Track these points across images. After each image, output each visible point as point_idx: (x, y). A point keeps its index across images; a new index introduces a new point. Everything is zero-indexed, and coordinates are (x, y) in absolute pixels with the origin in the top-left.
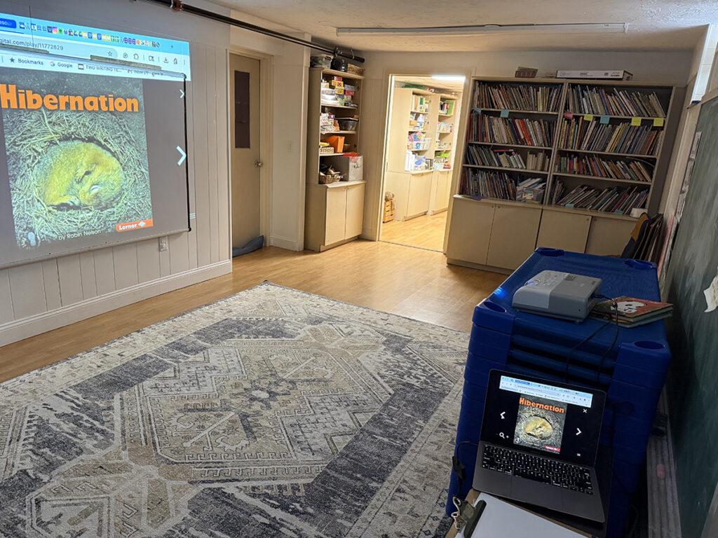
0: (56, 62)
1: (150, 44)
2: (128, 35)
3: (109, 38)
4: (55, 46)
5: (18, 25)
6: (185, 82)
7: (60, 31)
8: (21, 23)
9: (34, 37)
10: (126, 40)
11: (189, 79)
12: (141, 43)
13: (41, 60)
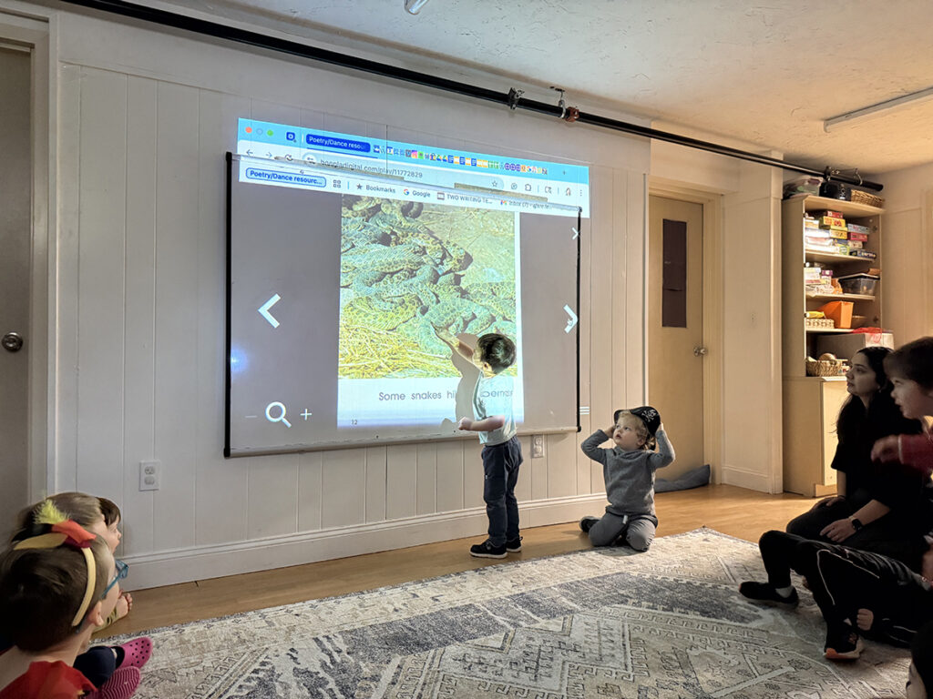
0: (411, 190)
1: (539, 170)
2: (511, 160)
3: (486, 164)
4: (413, 173)
5: (372, 148)
6: (579, 218)
7: (421, 155)
8: (375, 146)
9: (389, 162)
10: (507, 167)
11: (585, 214)
12: (527, 169)
13: (393, 187)
